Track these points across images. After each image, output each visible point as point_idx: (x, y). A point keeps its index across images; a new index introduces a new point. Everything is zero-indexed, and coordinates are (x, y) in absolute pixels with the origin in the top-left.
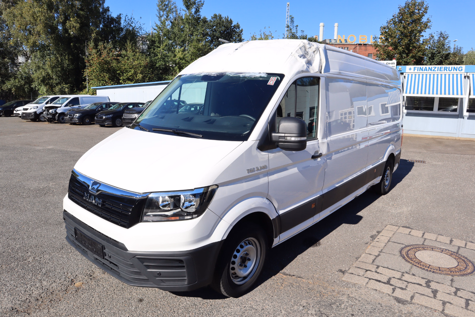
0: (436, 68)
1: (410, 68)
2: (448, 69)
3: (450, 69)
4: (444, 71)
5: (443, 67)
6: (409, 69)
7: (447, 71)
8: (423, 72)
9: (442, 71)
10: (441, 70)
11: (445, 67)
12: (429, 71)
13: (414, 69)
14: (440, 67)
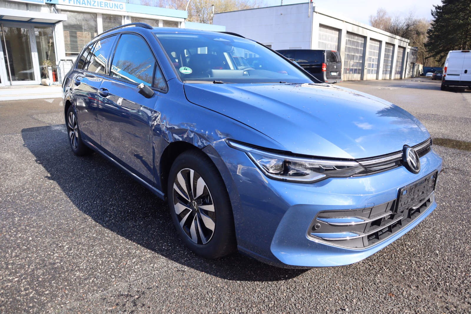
2: (108, 5)
3: (111, 6)
4: (105, 7)
5: (103, 2)
7: (108, 7)
8: (81, 5)
9: (103, 7)
10: (102, 5)
11: (105, 3)
12: (88, 5)
13: (70, 1)
14: (100, 2)
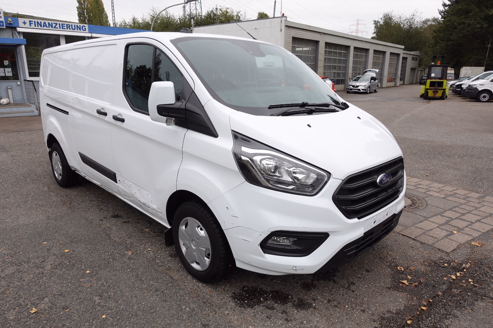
0: (57, 24)
1: (24, 21)
3: (74, 28)
6: (23, 23)
7: (70, 29)
8: (42, 28)
9: (65, 29)
11: (67, 25)
12: (49, 27)
13: (30, 24)
